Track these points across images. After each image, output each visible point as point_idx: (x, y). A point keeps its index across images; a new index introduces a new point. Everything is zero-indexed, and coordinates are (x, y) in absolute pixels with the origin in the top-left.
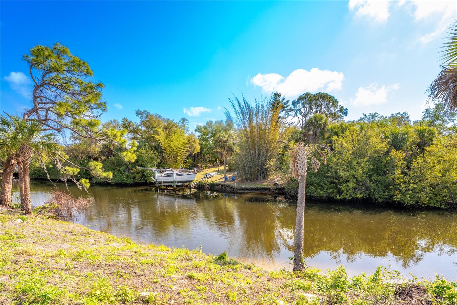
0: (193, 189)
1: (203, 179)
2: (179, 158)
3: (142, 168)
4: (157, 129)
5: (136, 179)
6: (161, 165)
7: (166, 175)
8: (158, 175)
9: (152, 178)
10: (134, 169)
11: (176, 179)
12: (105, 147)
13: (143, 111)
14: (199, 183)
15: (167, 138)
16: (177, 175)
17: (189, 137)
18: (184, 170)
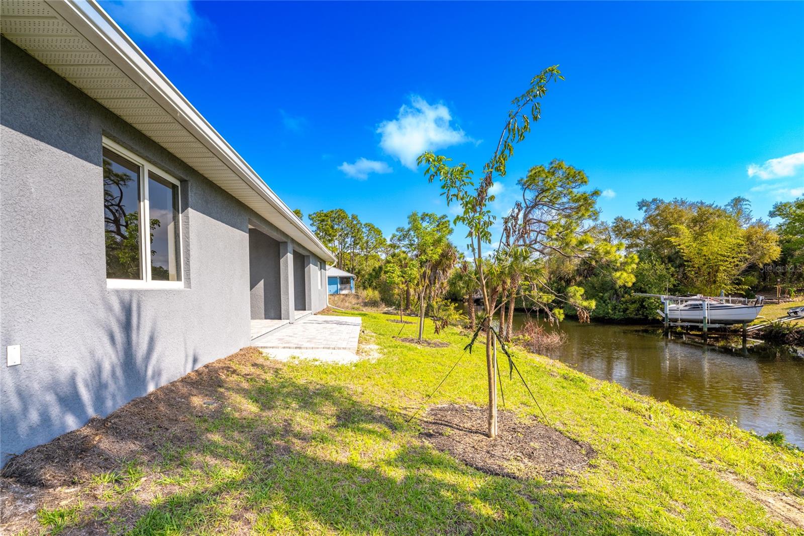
0: (753, 338)
1: (786, 320)
2: (721, 276)
3: (641, 295)
4: (676, 226)
5: (628, 312)
6: (679, 290)
7: (687, 308)
8: (670, 306)
9: (658, 311)
10: (626, 296)
11: (707, 314)
12: (584, 262)
13: (650, 200)
14: (772, 326)
15: (695, 239)
16: (713, 308)
17: (749, 232)
18: (730, 298)
